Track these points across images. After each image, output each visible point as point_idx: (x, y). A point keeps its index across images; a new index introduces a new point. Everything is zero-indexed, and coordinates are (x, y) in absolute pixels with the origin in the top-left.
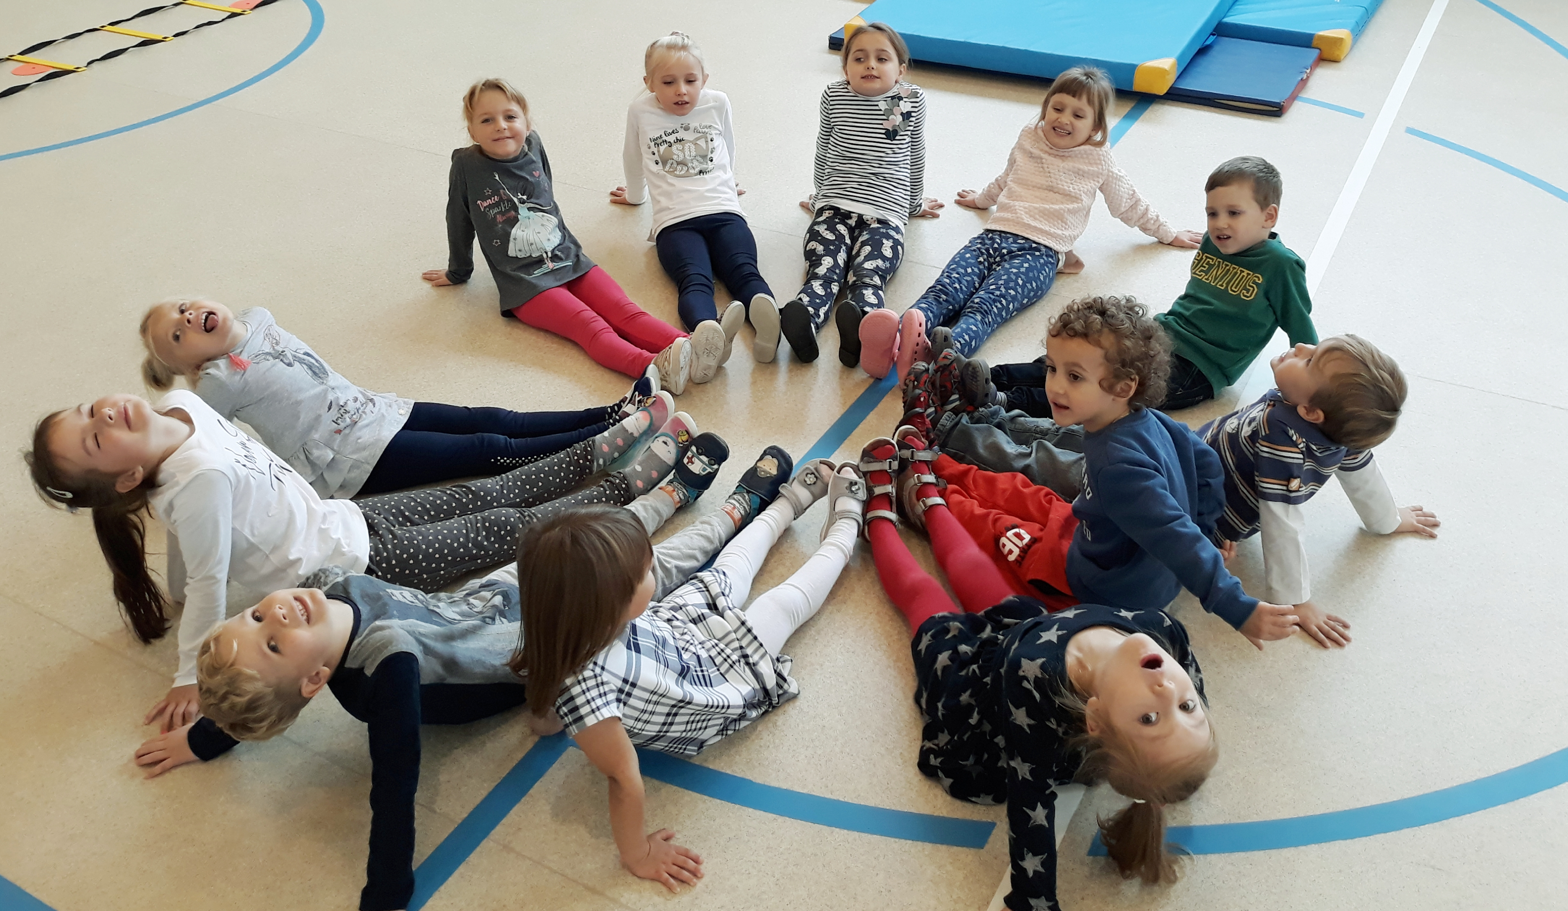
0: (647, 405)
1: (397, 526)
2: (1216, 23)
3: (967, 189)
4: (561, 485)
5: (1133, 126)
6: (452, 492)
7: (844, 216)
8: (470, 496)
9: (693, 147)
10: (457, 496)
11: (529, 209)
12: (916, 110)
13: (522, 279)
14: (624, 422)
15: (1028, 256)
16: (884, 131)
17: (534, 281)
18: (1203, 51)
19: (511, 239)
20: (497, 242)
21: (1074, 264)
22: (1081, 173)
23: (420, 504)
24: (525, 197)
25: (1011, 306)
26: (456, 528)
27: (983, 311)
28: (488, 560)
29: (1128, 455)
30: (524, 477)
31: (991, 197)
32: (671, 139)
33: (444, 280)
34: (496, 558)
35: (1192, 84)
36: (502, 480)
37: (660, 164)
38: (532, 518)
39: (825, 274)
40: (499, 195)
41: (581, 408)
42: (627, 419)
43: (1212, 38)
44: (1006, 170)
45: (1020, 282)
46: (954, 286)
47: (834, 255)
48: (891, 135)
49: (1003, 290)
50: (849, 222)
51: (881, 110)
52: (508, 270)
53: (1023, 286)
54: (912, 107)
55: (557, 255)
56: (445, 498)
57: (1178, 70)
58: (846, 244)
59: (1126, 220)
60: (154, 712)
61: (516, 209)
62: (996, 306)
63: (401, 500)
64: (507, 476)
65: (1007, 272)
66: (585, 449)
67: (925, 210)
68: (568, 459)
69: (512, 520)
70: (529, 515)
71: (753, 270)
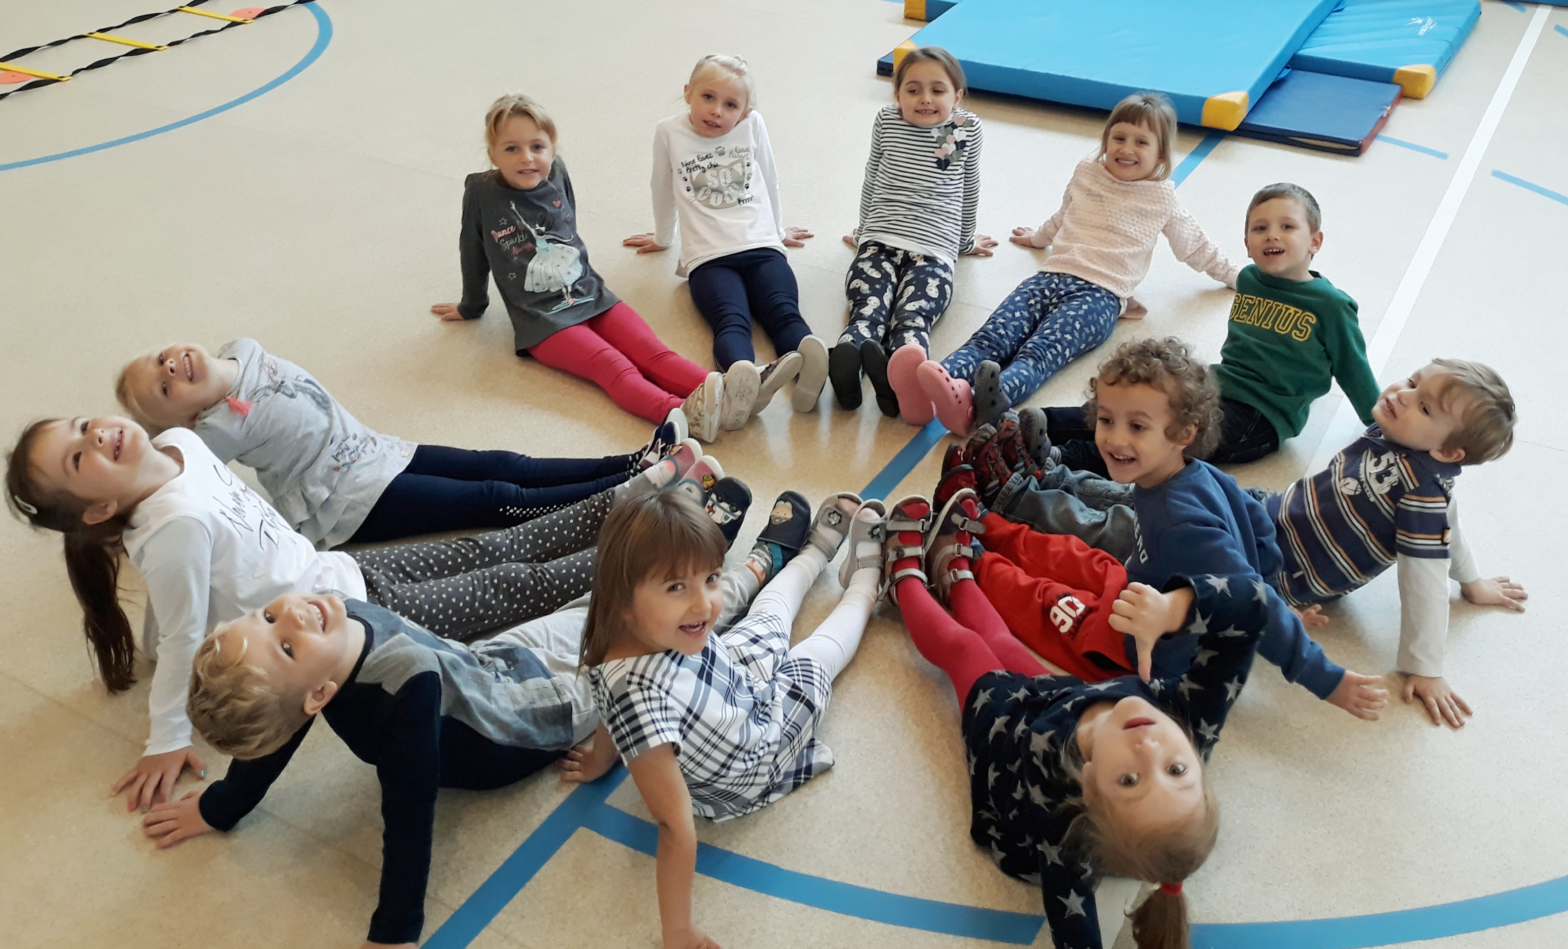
0: (672, 453)
1: (397, 582)
2: (1291, 56)
3: (1023, 227)
4: (576, 540)
5: (1202, 163)
6: (458, 546)
7: (891, 253)
8: (478, 551)
9: (728, 173)
10: (463, 551)
11: (549, 241)
12: (971, 139)
13: (539, 315)
14: (647, 472)
15: (1088, 298)
16: (935, 160)
17: (552, 319)
18: (1277, 85)
19: (529, 271)
20: (512, 276)
21: (1137, 310)
22: (1143, 212)
23: (423, 559)
24: (543, 229)
25: (1067, 352)
26: (461, 586)
27: (1035, 356)
28: (496, 620)
29: (1192, 514)
30: (536, 531)
31: (1047, 235)
32: (705, 164)
33: (455, 313)
34: (505, 618)
35: (1264, 120)
36: (512, 533)
37: (692, 191)
38: (544, 575)
39: (872, 315)
40: (515, 225)
41: (600, 455)
42: (650, 468)
43: (1286, 71)
44: (1062, 208)
45: (1078, 326)
46: (998, 331)
47: (880, 295)
48: (943, 164)
49: (1059, 335)
50: (895, 259)
51: (933, 137)
52: (524, 306)
53: (1081, 331)
54: (968, 136)
55: (577, 290)
56: (450, 553)
57: (1250, 102)
58: (892, 283)
59: (1193, 265)
60: (122, 783)
61: (533, 241)
62: (1051, 353)
63: (401, 553)
64: (518, 529)
65: (1064, 315)
66: (604, 501)
67: (977, 249)
68: (585, 511)
69: (523, 575)
70: (541, 571)
71: (794, 310)
